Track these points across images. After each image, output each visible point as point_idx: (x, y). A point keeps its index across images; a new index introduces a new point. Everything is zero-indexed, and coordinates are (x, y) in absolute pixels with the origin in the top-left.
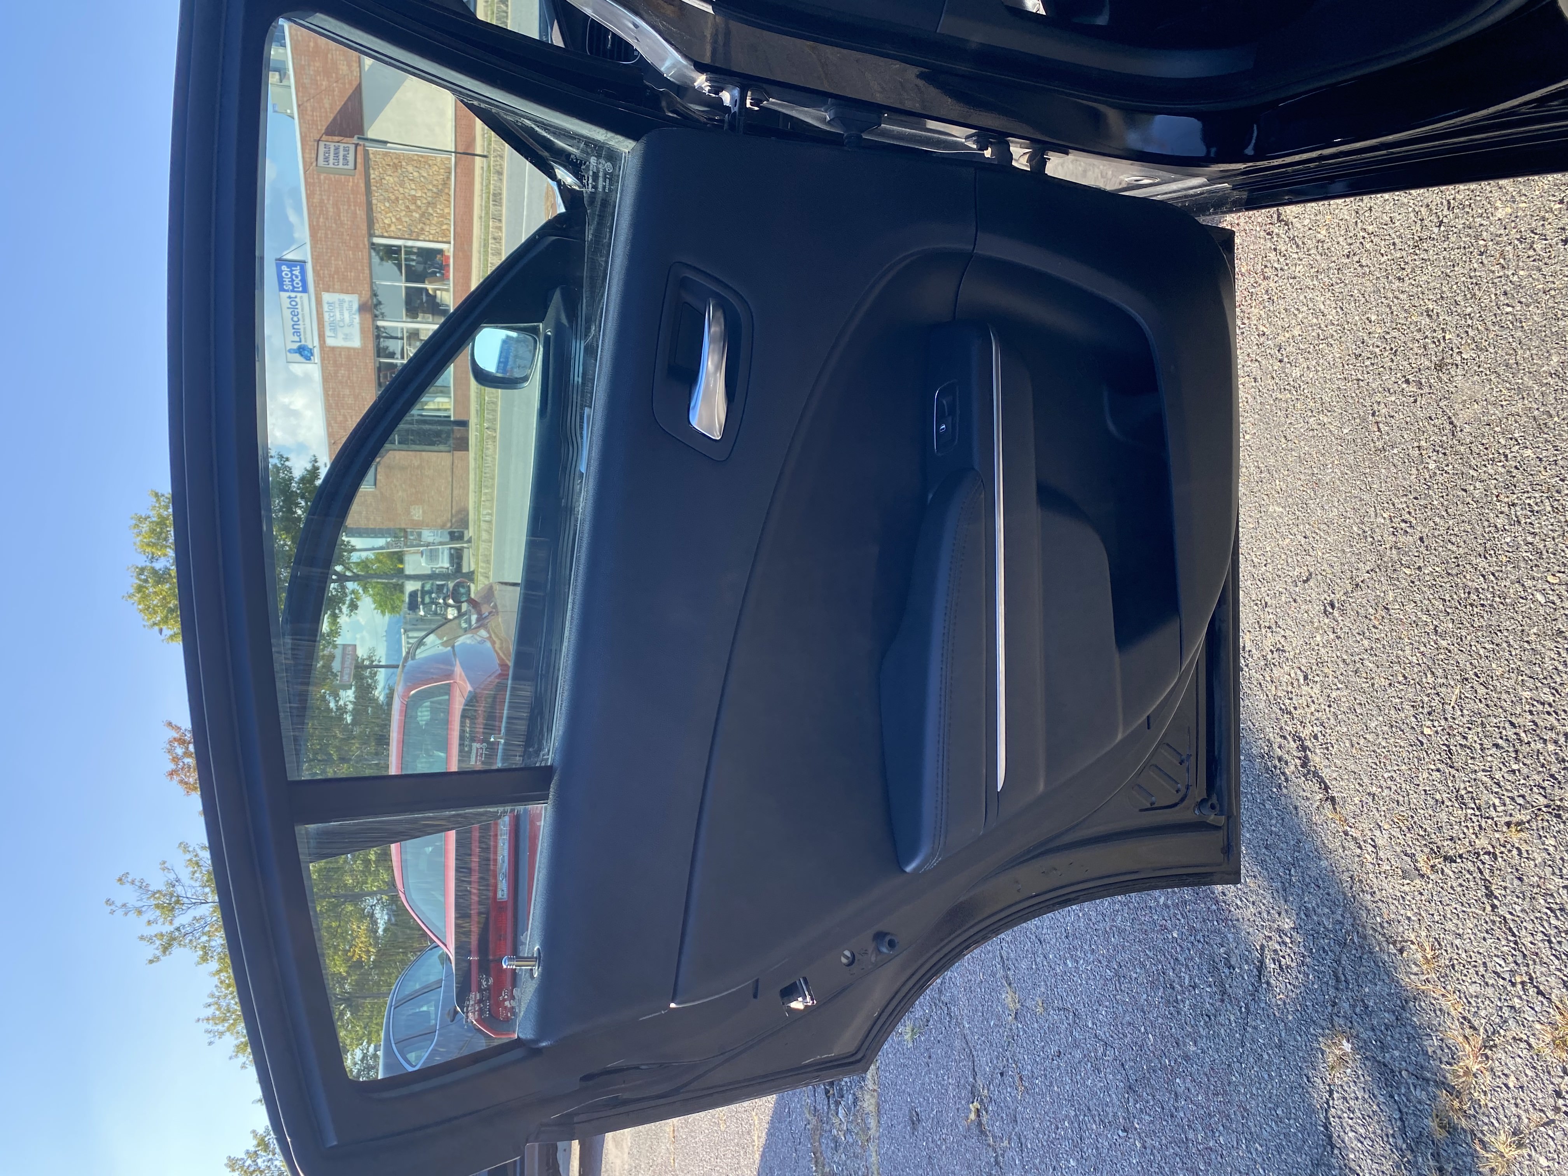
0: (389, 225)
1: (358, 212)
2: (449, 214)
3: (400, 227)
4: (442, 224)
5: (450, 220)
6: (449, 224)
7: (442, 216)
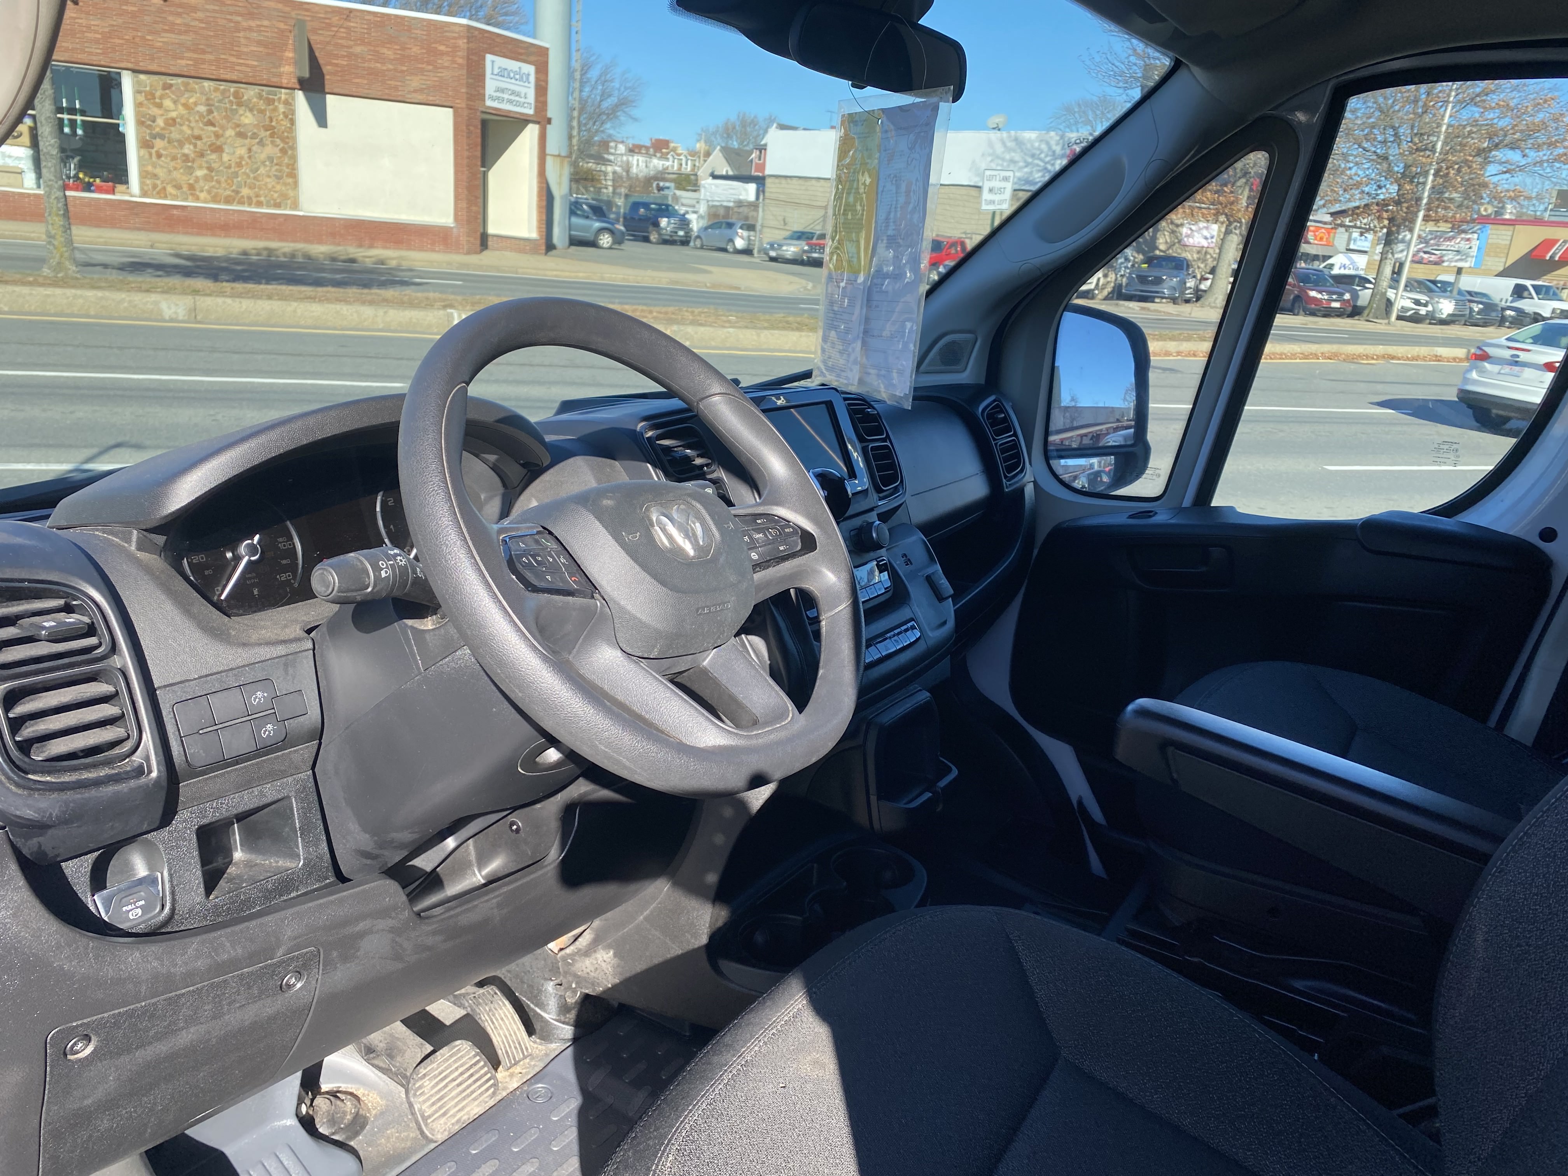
0: (160, 106)
1: (183, 62)
2: (197, 199)
3: (160, 122)
4: (178, 187)
5: (186, 200)
6: (175, 198)
7: (191, 187)
